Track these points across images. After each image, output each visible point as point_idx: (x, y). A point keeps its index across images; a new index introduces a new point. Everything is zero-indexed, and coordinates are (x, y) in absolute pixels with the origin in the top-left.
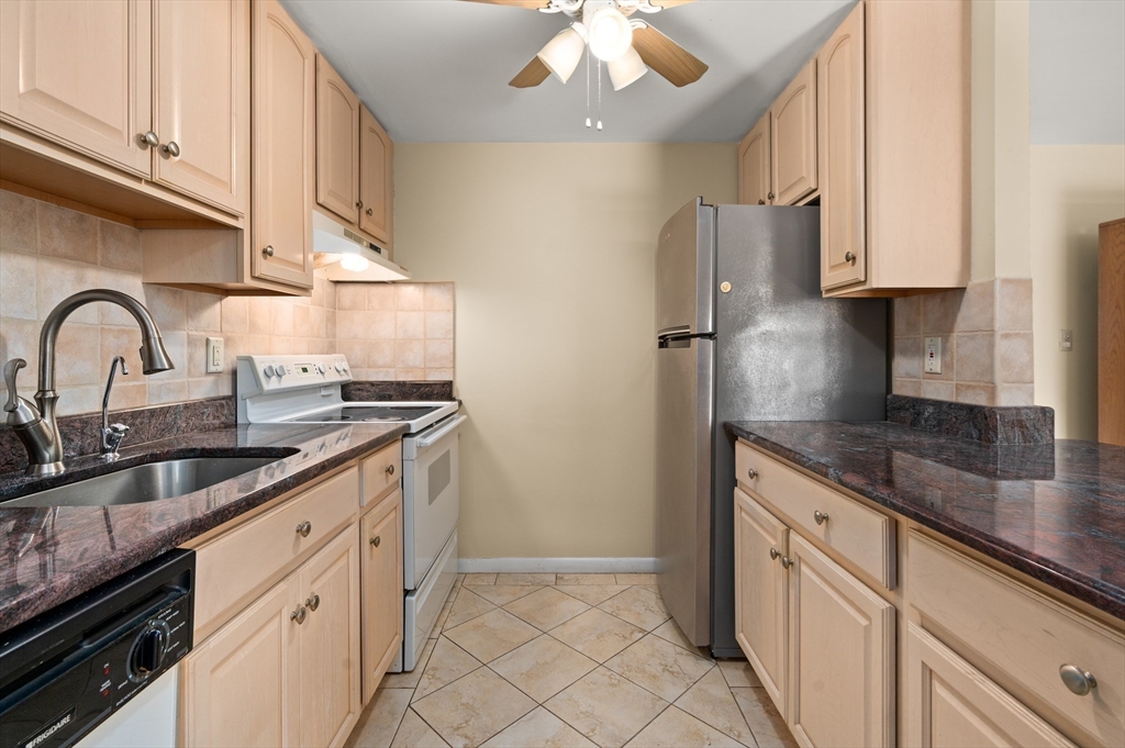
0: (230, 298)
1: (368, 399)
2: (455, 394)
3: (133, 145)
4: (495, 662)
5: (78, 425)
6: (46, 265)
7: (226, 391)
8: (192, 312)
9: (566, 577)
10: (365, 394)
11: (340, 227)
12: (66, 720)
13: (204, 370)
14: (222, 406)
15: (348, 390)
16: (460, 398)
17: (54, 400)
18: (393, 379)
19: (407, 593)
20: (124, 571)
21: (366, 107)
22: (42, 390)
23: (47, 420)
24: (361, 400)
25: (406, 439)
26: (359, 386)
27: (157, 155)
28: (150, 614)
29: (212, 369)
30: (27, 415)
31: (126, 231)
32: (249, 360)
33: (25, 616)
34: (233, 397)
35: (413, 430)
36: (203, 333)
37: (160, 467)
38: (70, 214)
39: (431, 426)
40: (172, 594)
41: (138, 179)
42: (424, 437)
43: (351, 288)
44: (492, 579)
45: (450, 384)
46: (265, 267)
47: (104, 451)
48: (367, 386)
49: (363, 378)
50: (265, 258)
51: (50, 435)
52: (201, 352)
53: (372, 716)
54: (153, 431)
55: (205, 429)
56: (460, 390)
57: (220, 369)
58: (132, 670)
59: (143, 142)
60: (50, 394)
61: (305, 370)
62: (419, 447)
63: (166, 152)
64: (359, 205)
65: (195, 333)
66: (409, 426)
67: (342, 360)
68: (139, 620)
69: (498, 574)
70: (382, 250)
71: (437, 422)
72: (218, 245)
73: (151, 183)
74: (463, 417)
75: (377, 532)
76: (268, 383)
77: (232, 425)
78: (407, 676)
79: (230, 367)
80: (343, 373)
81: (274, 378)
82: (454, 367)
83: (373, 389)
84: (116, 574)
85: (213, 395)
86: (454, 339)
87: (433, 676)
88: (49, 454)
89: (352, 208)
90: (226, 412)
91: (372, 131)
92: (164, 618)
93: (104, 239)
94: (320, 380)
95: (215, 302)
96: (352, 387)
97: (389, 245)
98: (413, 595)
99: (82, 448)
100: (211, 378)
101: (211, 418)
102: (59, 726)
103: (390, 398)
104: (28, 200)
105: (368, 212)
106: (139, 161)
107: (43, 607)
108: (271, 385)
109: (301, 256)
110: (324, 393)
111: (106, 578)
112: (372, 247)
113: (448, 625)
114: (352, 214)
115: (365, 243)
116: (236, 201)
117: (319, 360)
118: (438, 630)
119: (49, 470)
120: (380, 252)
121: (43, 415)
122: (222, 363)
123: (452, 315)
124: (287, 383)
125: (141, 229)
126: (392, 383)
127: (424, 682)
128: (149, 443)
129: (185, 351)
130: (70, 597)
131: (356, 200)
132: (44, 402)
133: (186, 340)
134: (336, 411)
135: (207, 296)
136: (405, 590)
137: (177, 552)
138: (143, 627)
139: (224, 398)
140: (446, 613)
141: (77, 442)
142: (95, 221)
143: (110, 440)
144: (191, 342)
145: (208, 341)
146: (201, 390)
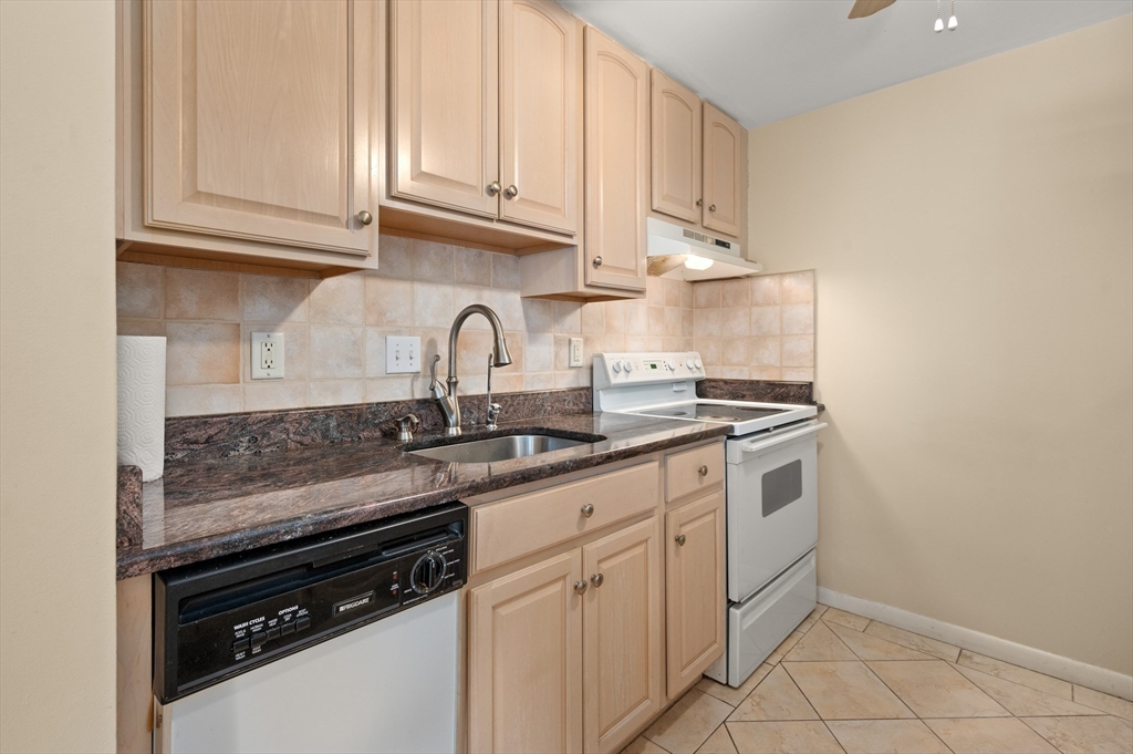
0: (589, 304)
1: (721, 397)
2: (815, 398)
3: (485, 194)
4: (837, 723)
5: (476, 402)
6: (459, 290)
7: (586, 383)
8: (559, 317)
9: (977, 659)
10: (719, 392)
11: (679, 229)
12: (366, 601)
13: (566, 364)
14: (580, 395)
15: (702, 387)
16: (823, 401)
17: (456, 383)
18: (747, 378)
19: (730, 603)
20: (413, 509)
21: (709, 103)
22: (450, 377)
23: (452, 398)
24: (715, 397)
25: (730, 442)
26: (713, 384)
27: (502, 198)
28: (430, 545)
29: (573, 364)
30: (440, 394)
31: (509, 259)
32: (601, 357)
33: (345, 523)
34: (590, 389)
35: (737, 433)
36: (566, 335)
37: (518, 439)
38: (474, 252)
39: (767, 430)
40: (451, 535)
41: (491, 220)
42: (753, 442)
43: (707, 287)
44: (862, 624)
45: (810, 385)
46: (597, 276)
47: (488, 423)
48: (721, 383)
49: (717, 376)
50: (596, 268)
51: (453, 407)
52: (565, 350)
53: (686, 714)
54: (526, 411)
55: (566, 413)
56: (822, 393)
57: (580, 364)
58: (416, 583)
59: (492, 191)
60: (454, 380)
61: (654, 366)
62: (745, 453)
63: (509, 195)
64: (700, 203)
65: (560, 335)
66: (732, 428)
67: (695, 358)
68: (422, 548)
69: (872, 620)
70: (732, 245)
71: (776, 428)
72: (560, 261)
73: (499, 221)
74: (824, 424)
75: (685, 531)
76: (615, 377)
77: (589, 410)
78: (730, 690)
79: (589, 363)
80: (695, 369)
81: (622, 373)
82: (815, 366)
83: (726, 387)
84: (407, 510)
85: (574, 386)
86: (815, 334)
87: (758, 704)
88: (452, 420)
89: (691, 209)
90: (584, 400)
91: (717, 125)
92: (441, 552)
93: (494, 267)
94: (669, 376)
95: (577, 308)
96: (707, 384)
97: (742, 238)
98: (738, 608)
99: (478, 419)
100: (573, 372)
101: (571, 404)
102: (361, 603)
103: (743, 398)
104: (448, 247)
105: (711, 209)
106: (489, 206)
107: (356, 521)
108: (621, 379)
109: (634, 263)
110: (675, 388)
111: (399, 511)
112: (719, 243)
113: (791, 657)
114: (693, 214)
115: (709, 241)
116: (568, 223)
117: (671, 358)
118: (777, 658)
119: (453, 431)
120: (729, 247)
121: (450, 394)
122: (581, 359)
123: (812, 308)
124: (633, 378)
125: (519, 256)
126: (745, 382)
127: (747, 706)
128: (521, 420)
129: (553, 349)
130: (374, 518)
131: (696, 197)
132: (452, 384)
133: (553, 341)
134: (689, 406)
135: (570, 304)
136: (729, 601)
137: (457, 503)
138: (423, 554)
139: (582, 389)
140: (792, 642)
141: (475, 414)
142: (489, 254)
143: (491, 416)
144: (557, 342)
145: (570, 341)
146: (564, 381)
